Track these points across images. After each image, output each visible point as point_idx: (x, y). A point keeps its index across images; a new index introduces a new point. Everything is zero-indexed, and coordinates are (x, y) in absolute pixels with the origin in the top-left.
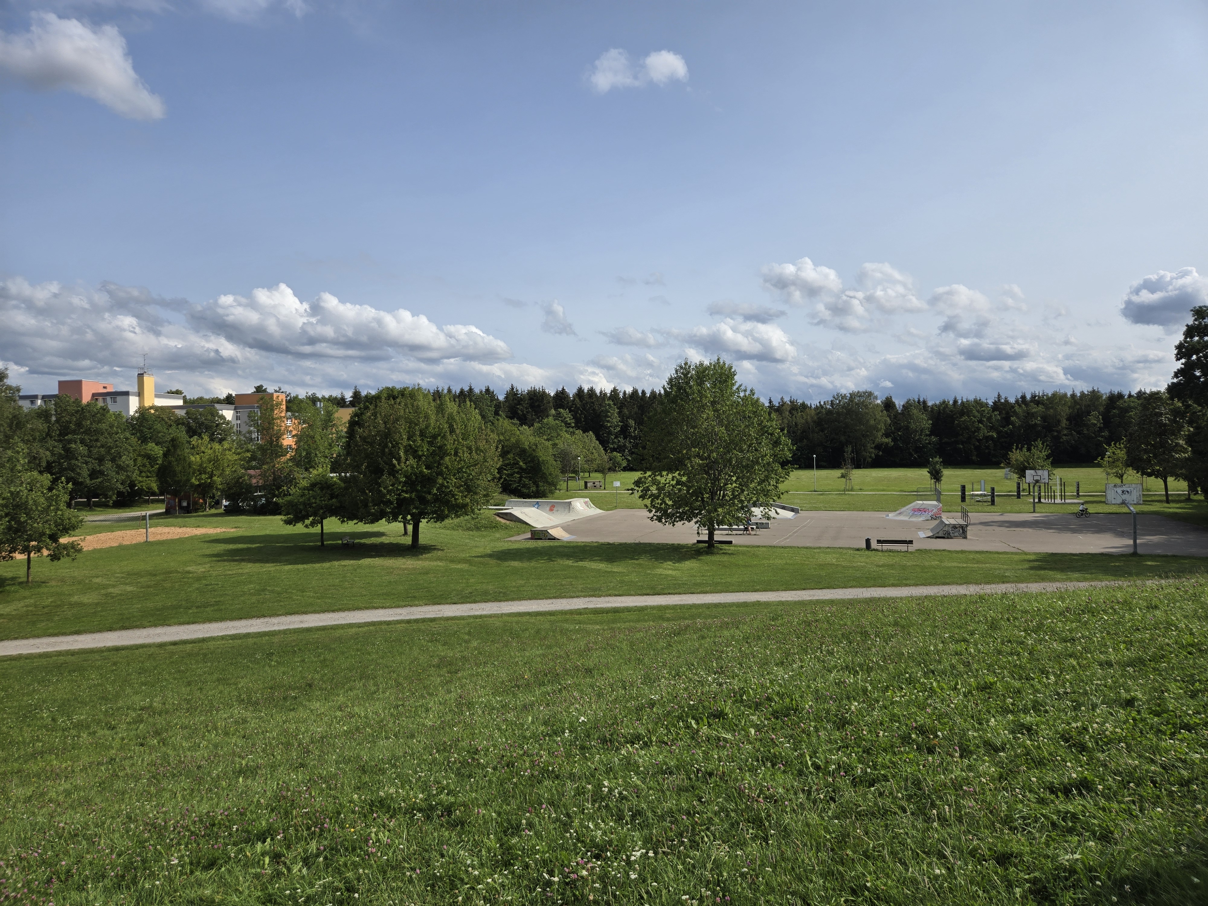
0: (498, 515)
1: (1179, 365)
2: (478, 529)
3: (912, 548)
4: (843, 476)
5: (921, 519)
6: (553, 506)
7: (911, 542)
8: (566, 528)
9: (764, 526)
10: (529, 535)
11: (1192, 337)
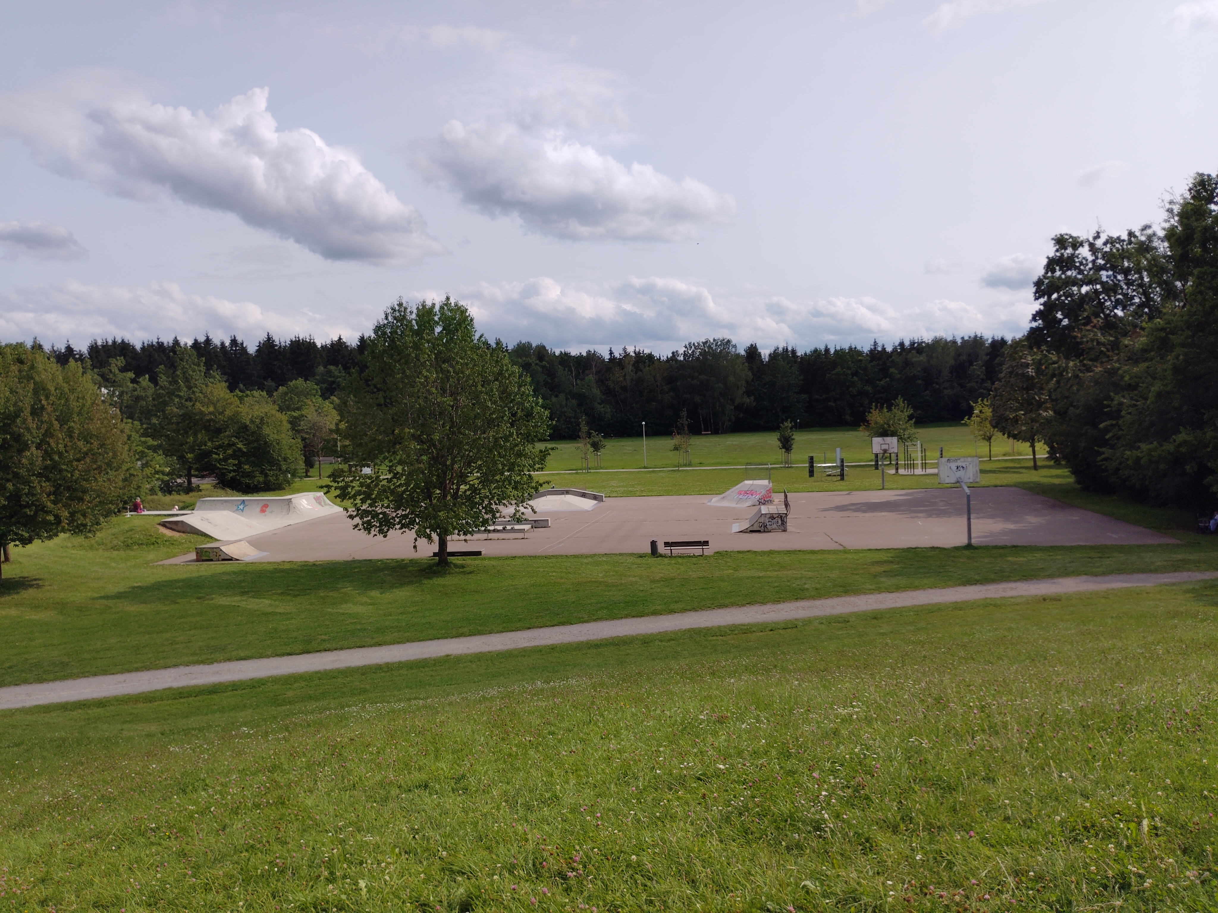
0: (164, 525)
1: (1037, 306)
2: (128, 546)
3: (708, 551)
4: (676, 448)
5: (748, 504)
6: (266, 506)
7: (706, 543)
8: (256, 542)
9: (542, 524)
10: (193, 556)
11: (1053, 271)
